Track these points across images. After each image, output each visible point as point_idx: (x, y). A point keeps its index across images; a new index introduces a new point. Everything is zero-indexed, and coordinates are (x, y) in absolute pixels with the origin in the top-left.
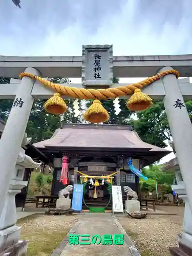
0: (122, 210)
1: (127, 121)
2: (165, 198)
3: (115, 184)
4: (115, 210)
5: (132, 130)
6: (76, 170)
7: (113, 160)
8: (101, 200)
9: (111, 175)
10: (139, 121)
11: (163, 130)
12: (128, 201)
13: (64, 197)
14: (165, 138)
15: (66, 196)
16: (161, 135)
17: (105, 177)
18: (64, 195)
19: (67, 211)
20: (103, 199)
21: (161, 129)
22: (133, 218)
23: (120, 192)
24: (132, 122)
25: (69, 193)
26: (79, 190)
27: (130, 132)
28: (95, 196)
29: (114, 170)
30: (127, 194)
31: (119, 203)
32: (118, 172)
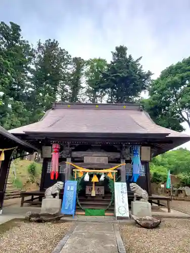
0: (127, 215)
1: (136, 100)
2: (180, 192)
3: (119, 180)
4: (117, 215)
5: (141, 111)
6: (68, 162)
7: (116, 148)
8: (101, 199)
9: (114, 168)
10: (151, 100)
11: (180, 111)
12: (135, 203)
13: (52, 197)
14: (183, 119)
15: (54, 195)
16: (178, 117)
17: (106, 171)
18: (52, 195)
19: (54, 215)
20: (103, 198)
21: (178, 109)
22: (142, 226)
23: (125, 190)
24: (142, 102)
25: (58, 192)
26: (71, 188)
27: (139, 112)
28: (93, 194)
29: (118, 161)
30: (135, 194)
31: (124, 205)
32: (123, 164)
